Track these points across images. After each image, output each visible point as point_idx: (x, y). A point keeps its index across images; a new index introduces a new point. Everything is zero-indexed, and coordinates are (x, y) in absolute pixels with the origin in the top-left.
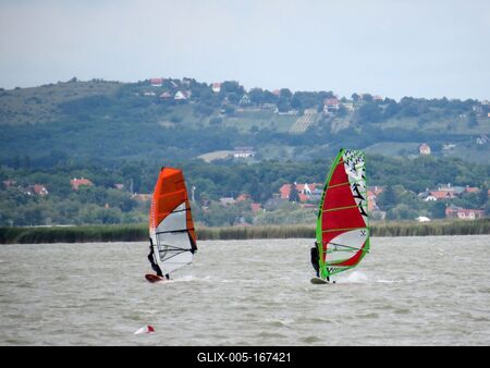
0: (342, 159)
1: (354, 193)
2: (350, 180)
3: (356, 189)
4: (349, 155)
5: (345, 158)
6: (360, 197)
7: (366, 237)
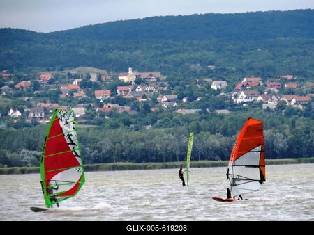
0: (57, 117)
1: (68, 141)
2: (64, 132)
3: (69, 138)
4: (62, 113)
5: (59, 116)
6: (73, 143)
7: (81, 173)
